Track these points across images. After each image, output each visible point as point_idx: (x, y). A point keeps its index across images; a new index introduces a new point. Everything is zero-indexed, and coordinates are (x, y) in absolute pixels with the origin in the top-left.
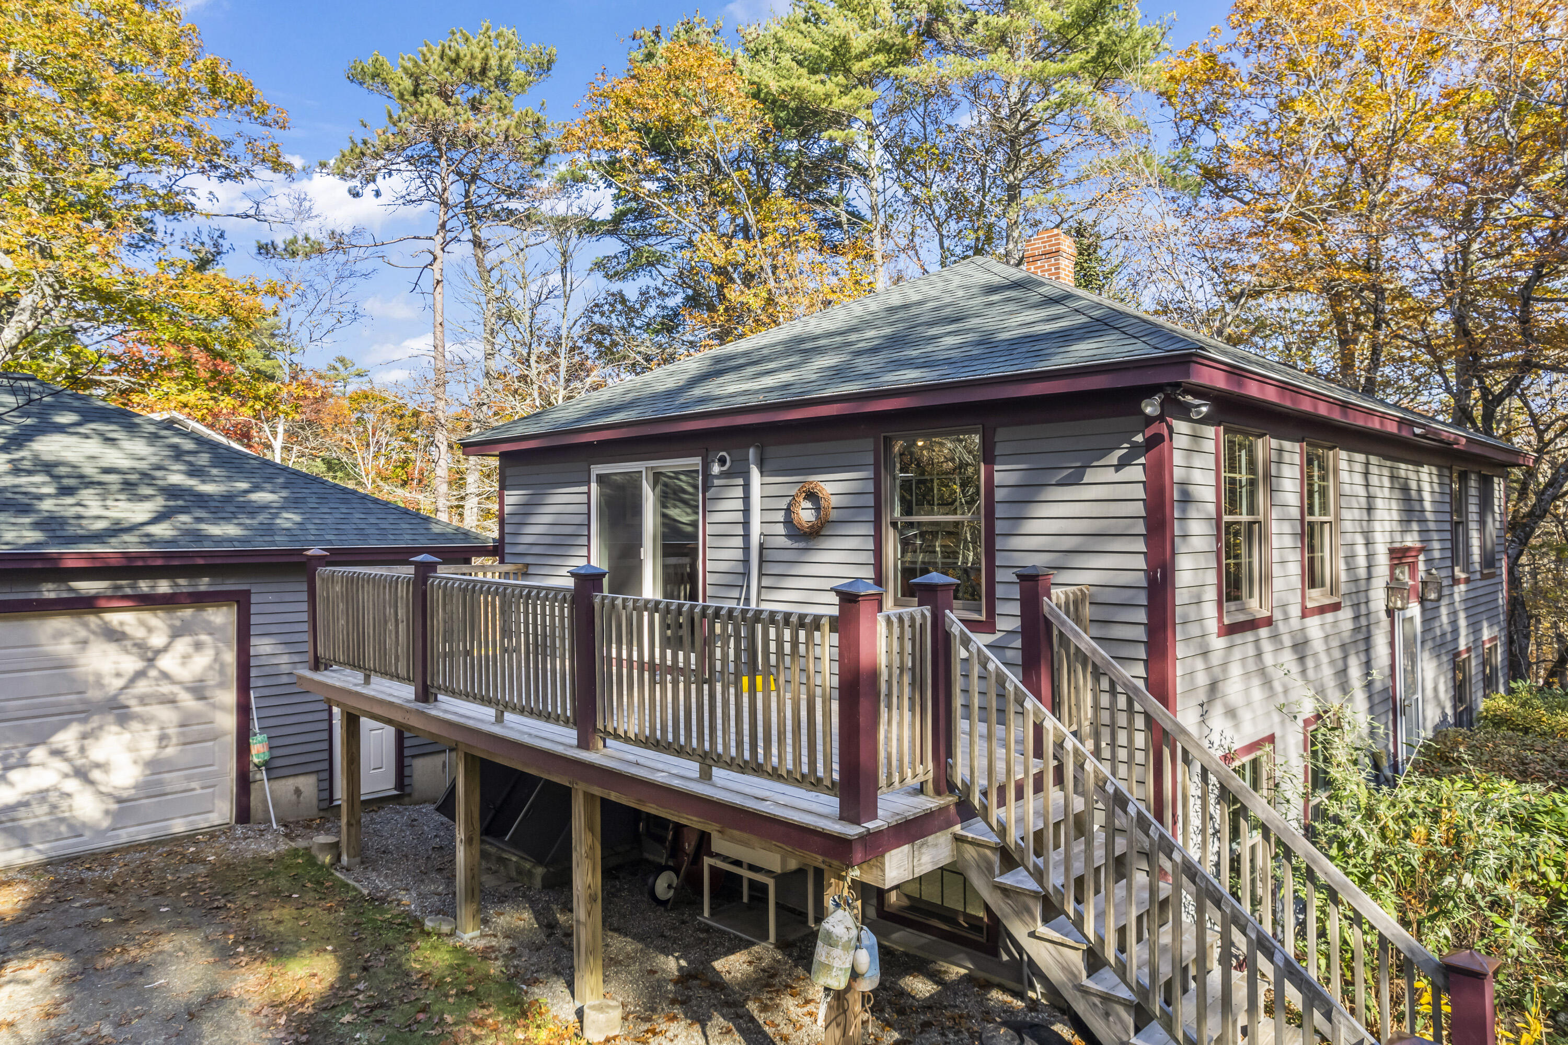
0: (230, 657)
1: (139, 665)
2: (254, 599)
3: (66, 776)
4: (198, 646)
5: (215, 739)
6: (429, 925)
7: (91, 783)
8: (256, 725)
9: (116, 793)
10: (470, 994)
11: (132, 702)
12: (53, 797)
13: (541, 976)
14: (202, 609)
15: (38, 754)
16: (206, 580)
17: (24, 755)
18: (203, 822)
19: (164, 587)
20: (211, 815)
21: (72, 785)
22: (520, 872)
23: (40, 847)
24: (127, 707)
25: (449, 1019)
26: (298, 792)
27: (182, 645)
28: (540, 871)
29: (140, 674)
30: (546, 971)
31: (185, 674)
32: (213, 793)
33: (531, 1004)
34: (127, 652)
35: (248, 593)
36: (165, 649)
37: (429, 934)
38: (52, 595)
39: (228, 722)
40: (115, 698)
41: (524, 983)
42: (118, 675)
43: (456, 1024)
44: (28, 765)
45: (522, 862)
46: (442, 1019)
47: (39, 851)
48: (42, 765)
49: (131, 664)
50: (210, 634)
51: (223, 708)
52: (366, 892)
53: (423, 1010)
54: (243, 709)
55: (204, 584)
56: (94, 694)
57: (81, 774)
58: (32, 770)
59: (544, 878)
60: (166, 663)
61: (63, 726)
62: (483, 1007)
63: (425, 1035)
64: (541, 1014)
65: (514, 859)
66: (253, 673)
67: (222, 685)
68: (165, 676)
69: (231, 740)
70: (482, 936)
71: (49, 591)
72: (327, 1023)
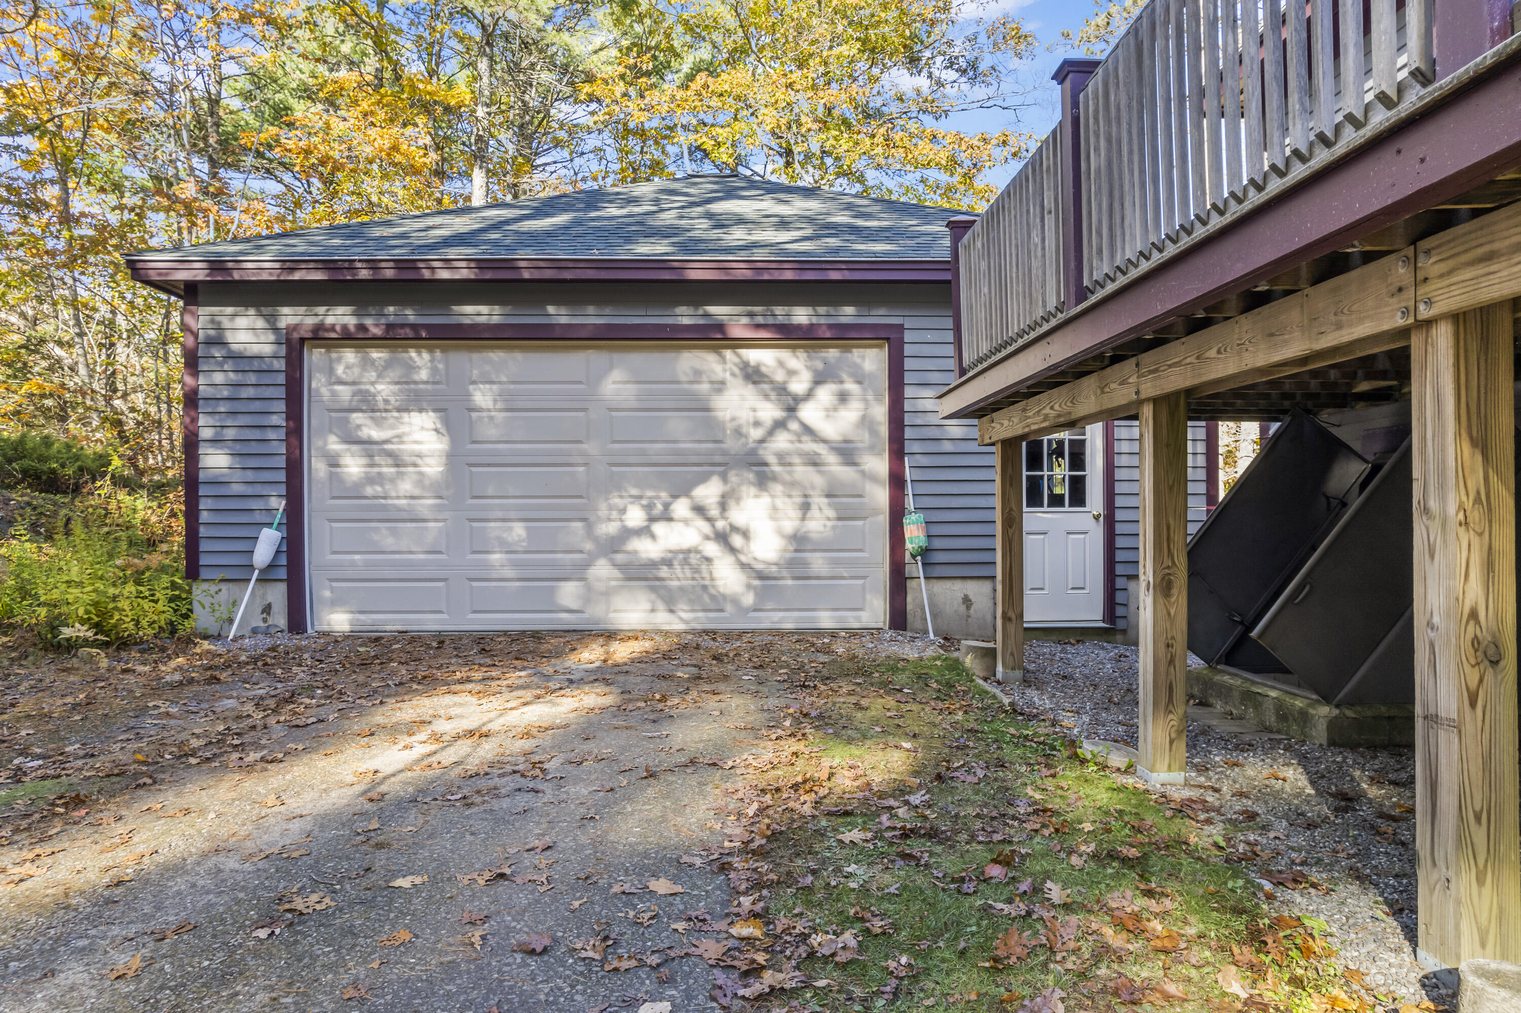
0: (880, 412)
1: (779, 414)
2: (908, 336)
3: (707, 538)
4: (843, 398)
5: (864, 518)
6: (1087, 748)
7: (733, 550)
8: (910, 502)
9: (759, 566)
10: (1125, 861)
11: (771, 459)
12: (694, 559)
13: (1315, 875)
14: (847, 349)
15: (681, 508)
16: (850, 310)
17: (667, 506)
18: (853, 621)
19: (801, 315)
20: (862, 614)
21: (712, 549)
22: (1283, 714)
23: (684, 615)
24: (766, 464)
25: (1055, 892)
26: (967, 601)
27: (825, 394)
28: (1324, 711)
29: (780, 425)
30: (1330, 867)
31: (831, 429)
32: (864, 585)
33: (1277, 923)
34: (766, 397)
35: (900, 328)
36: (809, 395)
37: (1083, 762)
38: (686, 321)
39: (881, 496)
40: (753, 452)
41: (1268, 874)
42: (757, 424)
43: (1067, 907)
44: (670, 519)
45: (1288, 699)
46: (1037, 890)
47: (681, 619)
48: (686, 522)
49: (770, 412)
50: (859, 382)
51: (874, 478)
52: (1006, 701)
53: (1005, 862)
54: (897, 481)
55: (848, 313)
56: (731, 444)
57: (722, 538)
58: (673, 524)
59: (1333, 725)
60: (810, 413)
61: (703, 479)
62: (1149, 893)
63: (986, 909)
64: (1306, 952)
65: (1273, 694)
66: (908, 433)
67: (872, 449)
68: (808, 430)
69: (884, 519)
70: (1187, 784)
71: (684, 316)
72: (820, 834)
